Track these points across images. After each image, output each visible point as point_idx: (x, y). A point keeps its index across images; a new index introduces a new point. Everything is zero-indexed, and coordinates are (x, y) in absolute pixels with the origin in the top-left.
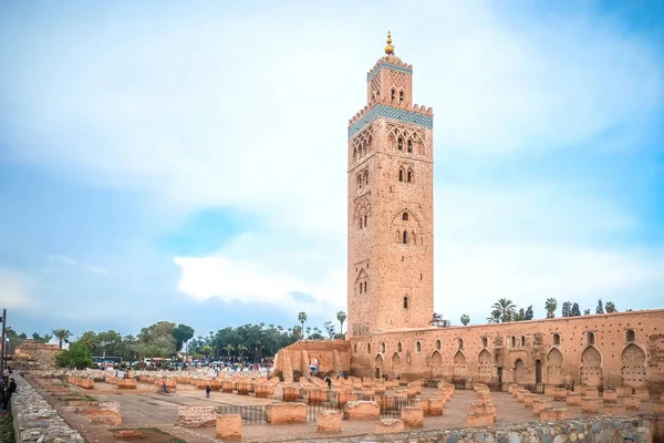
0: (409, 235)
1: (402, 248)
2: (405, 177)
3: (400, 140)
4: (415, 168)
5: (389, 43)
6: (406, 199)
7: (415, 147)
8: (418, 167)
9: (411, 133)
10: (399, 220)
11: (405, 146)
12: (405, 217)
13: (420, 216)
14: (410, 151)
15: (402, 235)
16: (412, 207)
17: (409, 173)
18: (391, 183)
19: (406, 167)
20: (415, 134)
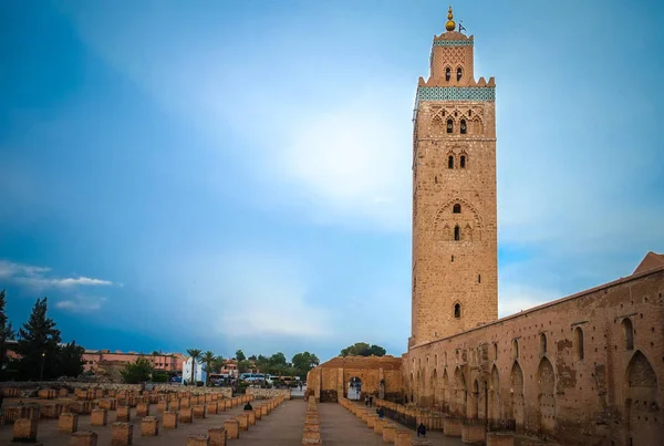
0: (462, 231)
1: (453, 247)
2: (457, 162)
3: (450, 122)
4: (470, 151)
5: (450, 18)
6: (456, 187)
7: (470, 127)
8: (472, 149)
9: (464, 112)
10: (448, 213)
11: (456, 127)
12: (457, 209)
13: (477, 206)
14: (463, 132)
15: (453, 231)
16: (467, 197)
17: (463, 158)
18: (436, 171)
19: (457, 151)
20: (470, 112)
